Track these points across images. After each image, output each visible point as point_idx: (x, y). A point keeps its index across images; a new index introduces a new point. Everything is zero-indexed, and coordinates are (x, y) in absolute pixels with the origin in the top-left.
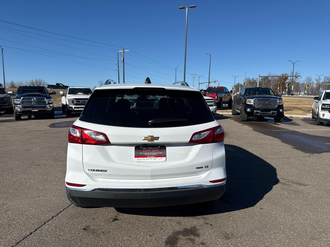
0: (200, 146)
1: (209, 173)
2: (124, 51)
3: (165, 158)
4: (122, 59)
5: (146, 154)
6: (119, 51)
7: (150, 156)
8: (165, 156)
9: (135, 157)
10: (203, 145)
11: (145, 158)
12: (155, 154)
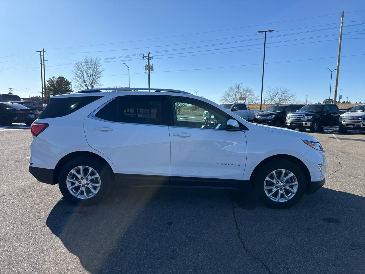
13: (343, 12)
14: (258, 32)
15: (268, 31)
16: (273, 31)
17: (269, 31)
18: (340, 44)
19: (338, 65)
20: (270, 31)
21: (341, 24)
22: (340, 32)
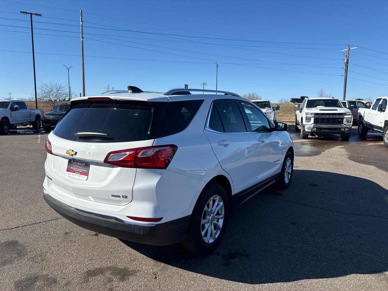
0: (118, 169)
1: (126, 207)
2: (349, 49)
3: (86, 177)
4: (346, 60)
5: (75, 169)
6: (342, 51)
7: (77, 172)
8: (87, 174)
9: (67, 171)
10: (121, 169)
11: (74, 174)
12: (81, 170)
13: (81, 10)
14: (21, 12)
15: (34, 14)
16: (40, 15)
17: (36, 14)
18: (82, 43)
19: (83, 64)
20: (38, 14)
21: (81, 23)
22: (81, 30)
